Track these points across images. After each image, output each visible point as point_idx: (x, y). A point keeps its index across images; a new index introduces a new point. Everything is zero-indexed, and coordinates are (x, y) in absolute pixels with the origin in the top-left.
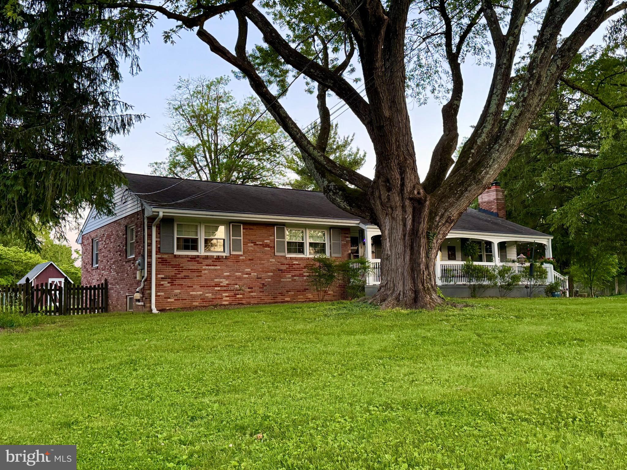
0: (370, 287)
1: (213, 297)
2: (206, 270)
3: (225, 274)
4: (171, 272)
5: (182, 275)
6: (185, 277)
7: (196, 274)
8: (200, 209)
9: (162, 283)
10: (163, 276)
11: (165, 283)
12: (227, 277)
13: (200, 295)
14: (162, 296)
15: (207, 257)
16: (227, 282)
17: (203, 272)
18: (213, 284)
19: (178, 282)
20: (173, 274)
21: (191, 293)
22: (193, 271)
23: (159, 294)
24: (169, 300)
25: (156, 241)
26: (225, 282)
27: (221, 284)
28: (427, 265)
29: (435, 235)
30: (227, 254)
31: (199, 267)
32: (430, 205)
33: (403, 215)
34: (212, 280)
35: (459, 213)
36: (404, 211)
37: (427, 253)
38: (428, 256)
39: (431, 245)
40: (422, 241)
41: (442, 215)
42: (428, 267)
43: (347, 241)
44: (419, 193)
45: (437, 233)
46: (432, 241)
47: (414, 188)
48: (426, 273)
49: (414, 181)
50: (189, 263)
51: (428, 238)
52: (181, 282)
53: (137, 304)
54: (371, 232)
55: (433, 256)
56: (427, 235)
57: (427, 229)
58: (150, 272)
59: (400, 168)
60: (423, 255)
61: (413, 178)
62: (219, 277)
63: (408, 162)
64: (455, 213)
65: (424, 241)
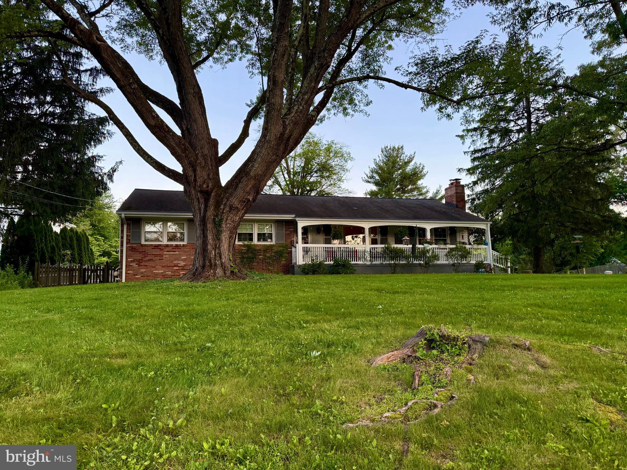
0: (300, 266)
1: (173, 274)
2: (166, 255)
3: (183, 257)
4: (138, 256)
5: (147, 258)
6: (150, 260)
7: (158, 258)
8: (166, 211)
9: (131, 264)
10: (132, 260)
11: (134, 264)
12: (184, 260)
13: (162, 273)
14: (131, 274)
15: (167, 246)
16: (184, 264)
17: (164, 256)
18: (173, 265)
19: (143, 263)
20: (140, 258)
21: (154, 272)
22: (156, 255)
23: (129, 272)
24: (136, 276)
25: (127, 235)
26: (182, 264)
27: (179, 265)
28: (216, 246)
29: (221, 220)
30: (185, 243)
31: (161, 252)
32: (216, 195)
33: (199, 205)
34: (172, 262)
35: (240, 201)
36: (199, 202)
37: (216, 236)
38: (218, 238)
39: (220, 229)
40: (208, 226)
41: (225, 204)
42: (217, 247)
43: (290, 231)
44: (208, 186)
45: (225, 219)
46: (220, 226)
47: (204, 182)
48: (213, 252)
49: (206, 177)
50: (154, 250)
51: (215, 224)
52: (146, 264)
53: (116, 279)
54: (302, 223)
55: (223, 238)
56: (214, 221)
57: (214, 216)
58: (122, 256)
59: (193, 167)
60: (210, 237)
61: (205, 174)
62: (178, 260)
63: (198, 161)
64: (235, 201)
65: (210, 226)
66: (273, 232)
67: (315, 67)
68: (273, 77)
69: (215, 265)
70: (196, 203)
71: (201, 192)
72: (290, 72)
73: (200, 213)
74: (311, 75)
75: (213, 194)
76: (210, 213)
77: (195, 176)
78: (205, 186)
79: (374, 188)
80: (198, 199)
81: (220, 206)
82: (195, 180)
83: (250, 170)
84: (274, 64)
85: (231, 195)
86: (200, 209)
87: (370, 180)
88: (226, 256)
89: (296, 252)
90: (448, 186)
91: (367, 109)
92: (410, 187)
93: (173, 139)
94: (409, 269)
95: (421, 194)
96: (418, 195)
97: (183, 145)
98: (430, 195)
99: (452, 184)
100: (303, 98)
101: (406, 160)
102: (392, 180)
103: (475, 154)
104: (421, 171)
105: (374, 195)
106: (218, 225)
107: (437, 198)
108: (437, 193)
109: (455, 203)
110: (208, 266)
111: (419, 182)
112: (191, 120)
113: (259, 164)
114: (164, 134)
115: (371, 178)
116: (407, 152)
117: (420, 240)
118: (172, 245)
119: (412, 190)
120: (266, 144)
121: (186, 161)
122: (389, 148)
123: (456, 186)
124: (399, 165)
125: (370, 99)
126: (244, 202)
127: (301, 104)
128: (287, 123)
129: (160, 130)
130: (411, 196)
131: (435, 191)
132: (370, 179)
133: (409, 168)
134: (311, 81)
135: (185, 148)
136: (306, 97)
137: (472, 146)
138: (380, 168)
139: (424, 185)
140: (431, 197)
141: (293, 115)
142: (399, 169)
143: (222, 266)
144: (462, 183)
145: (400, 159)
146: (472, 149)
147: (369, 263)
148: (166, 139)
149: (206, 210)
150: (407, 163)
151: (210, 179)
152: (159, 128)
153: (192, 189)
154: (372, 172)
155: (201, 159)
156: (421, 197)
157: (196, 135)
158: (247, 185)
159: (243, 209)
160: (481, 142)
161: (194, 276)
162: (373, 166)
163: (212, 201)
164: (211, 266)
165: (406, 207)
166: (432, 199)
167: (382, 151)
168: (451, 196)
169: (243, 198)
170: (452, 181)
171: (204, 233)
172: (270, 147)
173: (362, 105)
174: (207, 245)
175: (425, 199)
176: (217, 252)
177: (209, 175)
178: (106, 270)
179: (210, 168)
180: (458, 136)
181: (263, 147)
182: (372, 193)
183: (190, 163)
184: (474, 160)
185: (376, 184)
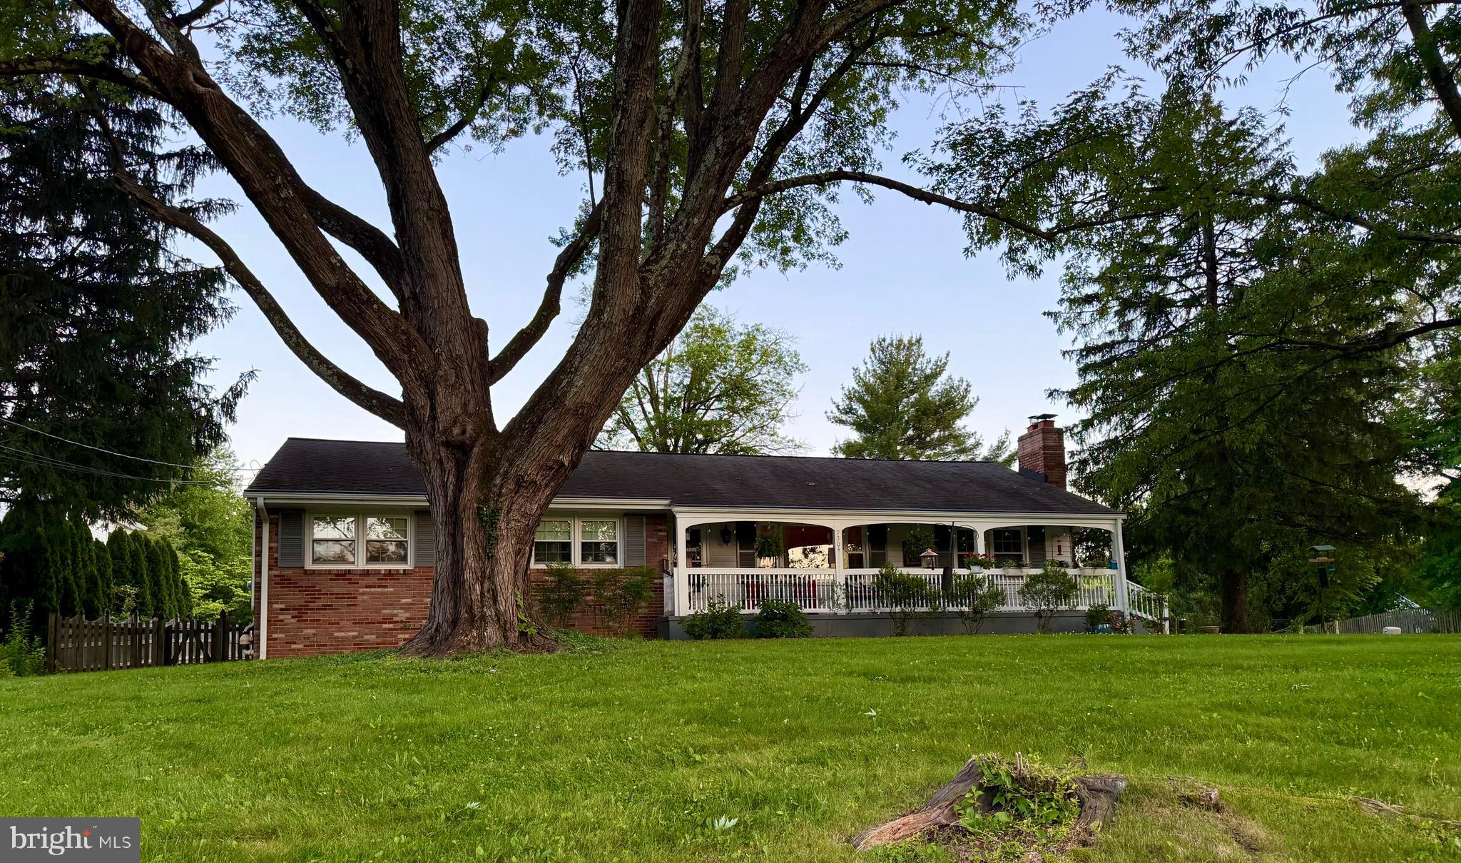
0: (682, 619)
1: (380, 640)
2: (365, 594)
3: (405, 601)
4: (298, 599)
5: (319, 603)
6: (325, 607)
7: (346, 602)
8: (362, 490)
9: (281, 617)
10: (283, 606)
11: (287, 618)
12: (407, 607)
13: (354, 637)
14: (280, 639)
15: (366, 573)
16: (407, 615)
17: (360, 598)
18: (380, 618)
19: (310, 616)
20: (302, 602)
21: (336, 634)
22: (339, 596)
23: (275, 636)
24: (294, 646)
25: (270, 548)
26: (403, 615)
27: (396, 619)
28: (483, 572)
29: (495, 512)
30: (409, 566)
31: (352, 589)
32: (482, 453)
33: (442, 476)
34: (378, 611)
35: (541, 468)
36: (443, 470)
37: (484, 549)
38: (488, 553)
39: (493, 534)
40: (466, 525)
41: (506, 473)
42: (487, 576)
43: (660, 538)
44: (464, 432)
45: (505, 508)
46: (493, 524)
47: (455, 422)
48: (478, 588)
49: (458, 410)
50: (334, 584)
51: (481, 520)
52: (316, 616)
53: (245, 652)
54: (686, 520)
55: (501, 554)
56: (478, 514)
57: (479, 501)
58: (258, 599)
59: (427, 386)
60: (469, 552)
61: (455, 404)
62: (391, 606)
63: (441, 373)
64: (528, 467)
65: (469, 525)
66: (618, 540)
67: (717, 150)
68: (618, 175)
69: (483, 617)
70: (435, 472)
71: (447, 444)
72: (658, 163)
73: (446, 496)
74: (708, 169)
75: (476, 450)
76: (470, 494)
77: (433, 408)
78: (456, 431)
79: (854, 436)
80: (440, 462)
81: (493, 479)
82: (434, 418)
83: (565, 394)
84: (619, 143)
85: (519, 452)
86: (445, 486)
87: (844, 417)
88: (509, 597)
89: (672, 585)
90: (1026, 432)
91: (833, 250)
92: (936, 435)
93: (380, 318)
94: (936, 624)
95: (963, 451)
96: (957, 452)
97: (404, 333)
98: (983, 453)
99: (1035, 426)
100: (688, 225)
101: (928, 371)
102: (896, 417)
103: (1087, 356)
104: (964, 397)
105: (852, 453)
106: (488, 524)
107: (1000, 460)
108: (999, 448)
109: (1041, 470)
110: (466, 620)
111: (959, 423)
112: (423, 273)
113: (586, 379)
114: (359, 308)
115: (846, 413)
116: (931, 353)
117: (960, 557)
118: (377, 572)
119: (942, 442)
120: (602, 332)
121: (410, 371)
122: (888, 341)
123: (1044, 431)
124: (911, 382)
125: (844, 228)
126: (551, 468)
127: (683, 238)
128: (651, 283)
129: (349, 299)
130: (939, 455)
131: (995, 444)
132: (844, 415)
133: (935, 390)
134: (707, 183)
135: (408, 339)
136: (696, 221)
137: (1080, 337)
138: (868, 388)
139: (969, 430)
140: (985, 458)
141: (664, 262)
142: (912, 392)
143: (498, 620)
144: (1057, 425)
145: (914, 369)
146: (1080, 345)
147: (843, 612)
148: (363, 319)
149: (458, 489)
150: (930, 379)
151: (470, 415)
152: (345, 292)
153: (426, 438)
154: (850, 399)
155: (446, 366)
156: (962, 458)
157: (434, 310)
158: (557, 430)
159: (547, 486)
160: (1102, 331)
161: (432, 644)
162: (852, 384)
163: (473, 467)
164: (472, 620)
165: (930, 481)
166: (987, 461)
167: (873, 350)
168: (1033, 454)
169: (549, 459)
170: (1035, 421)
171: (454, 543)
172: (611, 339)
173: (824, 241)
174: (463, 570)
175: (972, 461)
176: (486, 586)
177: (465, 405)
178: (221, 630)
179: (469, 388)
180: (1049, 314)
181: (594, 338)
182: (849, 448)
183: (420, 375)
184: (1084, 371)
185: (860, 426)
